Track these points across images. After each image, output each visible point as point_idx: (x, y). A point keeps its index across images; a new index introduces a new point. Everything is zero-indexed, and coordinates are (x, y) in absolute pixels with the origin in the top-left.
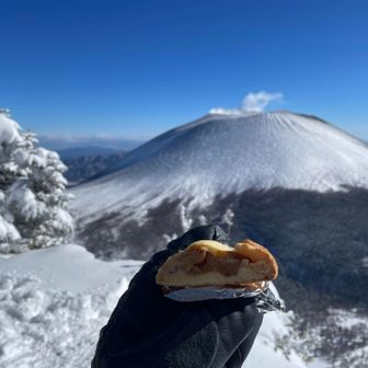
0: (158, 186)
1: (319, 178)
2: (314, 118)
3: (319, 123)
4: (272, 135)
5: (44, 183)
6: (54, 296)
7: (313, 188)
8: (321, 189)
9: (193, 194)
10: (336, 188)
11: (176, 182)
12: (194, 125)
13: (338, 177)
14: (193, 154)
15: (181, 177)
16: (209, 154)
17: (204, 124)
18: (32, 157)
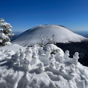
0: (26, 43)
1: (64, 40)
3: (63, 27)
4: (53, 30)
5: (7, 32)
7: (62, 42)
8: (64, 43)
10: (67, 42)
12: (35, 28)
13: (68, 40)
14: (35, 35)
15: (32, 41)
16: (39, 35)
17: (37, 28)
18: (4, 24)
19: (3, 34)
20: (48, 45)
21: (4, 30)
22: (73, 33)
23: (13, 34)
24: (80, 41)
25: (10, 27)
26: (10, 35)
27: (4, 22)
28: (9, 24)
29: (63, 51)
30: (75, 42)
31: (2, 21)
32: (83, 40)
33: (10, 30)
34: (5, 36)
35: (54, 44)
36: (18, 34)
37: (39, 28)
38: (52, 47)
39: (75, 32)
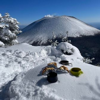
0: (32, 38)
2: (73, 17)
3: (74, 18)
4: (62, 22)
5: (13, 28)
6: (27, 52)
7: (73, 36)
8: (75, 37)
9: (42, 40)
10: (79, 36)
11: (37, 37)
12: (40, 20)
13: (79, 33)
14: (41, 28)
15: (38, 35)
16: (45, 28)
17: (43, 20)
18: (10, 20)
19: (10, 31)
20: (62, 43)
21: (10, 27)
22: (86, 25)
23: (21, 31)
24: (93, 34)
25: (17, 23)
26: (17, 32)
27: (10, 17)
28: (15, 19)
29: (78, 49)
30: (88, 36)
31: (6, 16)
32: (97, 33)
33: (17, 26)
34: (12, 33)
35: (68, 42)
36: (22, 28)
37: (45, 20)
38: (67, 46)
39: (87, 24)
